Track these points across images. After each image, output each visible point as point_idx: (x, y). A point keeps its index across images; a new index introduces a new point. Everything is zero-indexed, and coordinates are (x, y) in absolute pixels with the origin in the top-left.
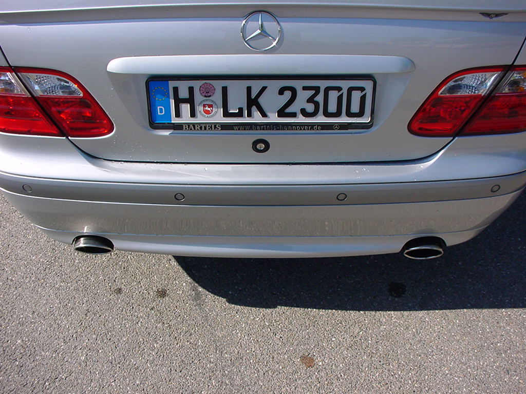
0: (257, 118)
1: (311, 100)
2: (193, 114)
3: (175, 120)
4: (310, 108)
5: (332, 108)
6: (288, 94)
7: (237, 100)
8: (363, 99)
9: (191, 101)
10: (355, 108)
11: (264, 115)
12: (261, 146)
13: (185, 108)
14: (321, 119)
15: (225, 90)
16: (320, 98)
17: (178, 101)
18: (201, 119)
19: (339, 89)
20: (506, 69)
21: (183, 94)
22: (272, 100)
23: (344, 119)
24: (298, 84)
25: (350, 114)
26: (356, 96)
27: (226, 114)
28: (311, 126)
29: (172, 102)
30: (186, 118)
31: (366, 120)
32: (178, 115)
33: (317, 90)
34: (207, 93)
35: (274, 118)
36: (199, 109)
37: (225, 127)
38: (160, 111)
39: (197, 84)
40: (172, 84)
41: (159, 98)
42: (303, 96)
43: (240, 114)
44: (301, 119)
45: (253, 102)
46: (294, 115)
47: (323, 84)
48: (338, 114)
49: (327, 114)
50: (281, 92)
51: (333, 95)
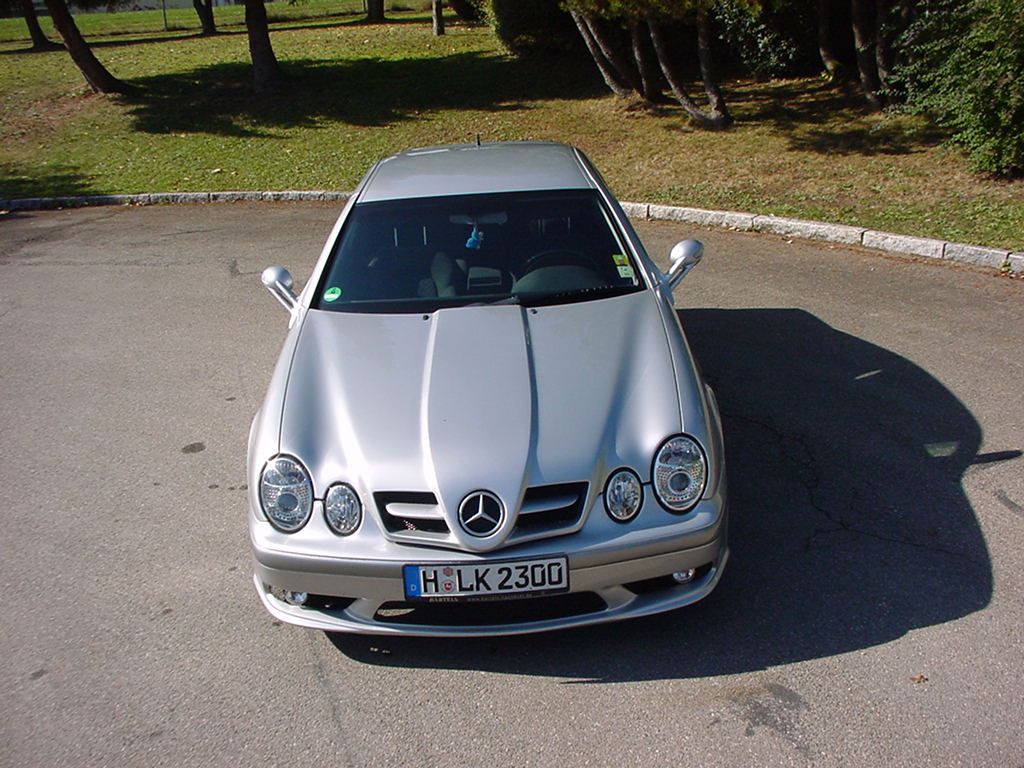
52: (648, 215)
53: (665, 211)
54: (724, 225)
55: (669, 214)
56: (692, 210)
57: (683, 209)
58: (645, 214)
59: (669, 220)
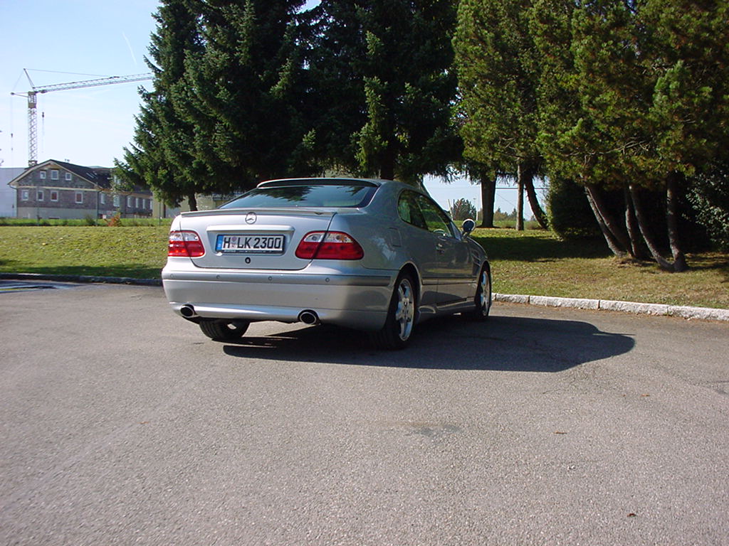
0: (247, 248)
1: (264, 242)
2: (229, 247)
3: (223, 249)
4: (263, 245)
5: (270, 245)
6: (257, 240)
7: (242, 242)
8: (280, 242)
9: (229, 242)
10: (277, 246)
11: (249, 247)
12: (248, 261)
13: (227, 244)
14: (266, 249)
15: (239, 239)
16: (267, 242)
17: (226, 242)
18: (231, 248)
19: (272, 239)
20: (326, 232)
21: (227, 240)
22: (252, 242)
23: (274, 249)
24: (260, 237)
25: (276, 248)
26: (278, 241)
27: (239, 247)
28: (262, 252)
29: (223, 243)
30: (226, 248)
31: (281, 250)
32: (224, 247)
33: (266, 239)
34: (234, 240)
35: (252, 248)
36: (231, 245)
37: (237, 251)
38: (219, 245)
39: (232, 237)
40: (225, 237)
41: (220, 241)
42: (262, 241)
43: (242, 247)
44: (260, 249)
45: (247, 243)
46: (258, 247)
47: (268, 237)
48: (271, 247)
49: (269, 247)
50: (255, 239)
51: (271, 240)
52: (599, 307)
53: (610, 304)
54: (649, 312)
55: (613, 306)
56: (628, 303)
57: (622, 302)
58: (597, 307)
59: (613, 310)
